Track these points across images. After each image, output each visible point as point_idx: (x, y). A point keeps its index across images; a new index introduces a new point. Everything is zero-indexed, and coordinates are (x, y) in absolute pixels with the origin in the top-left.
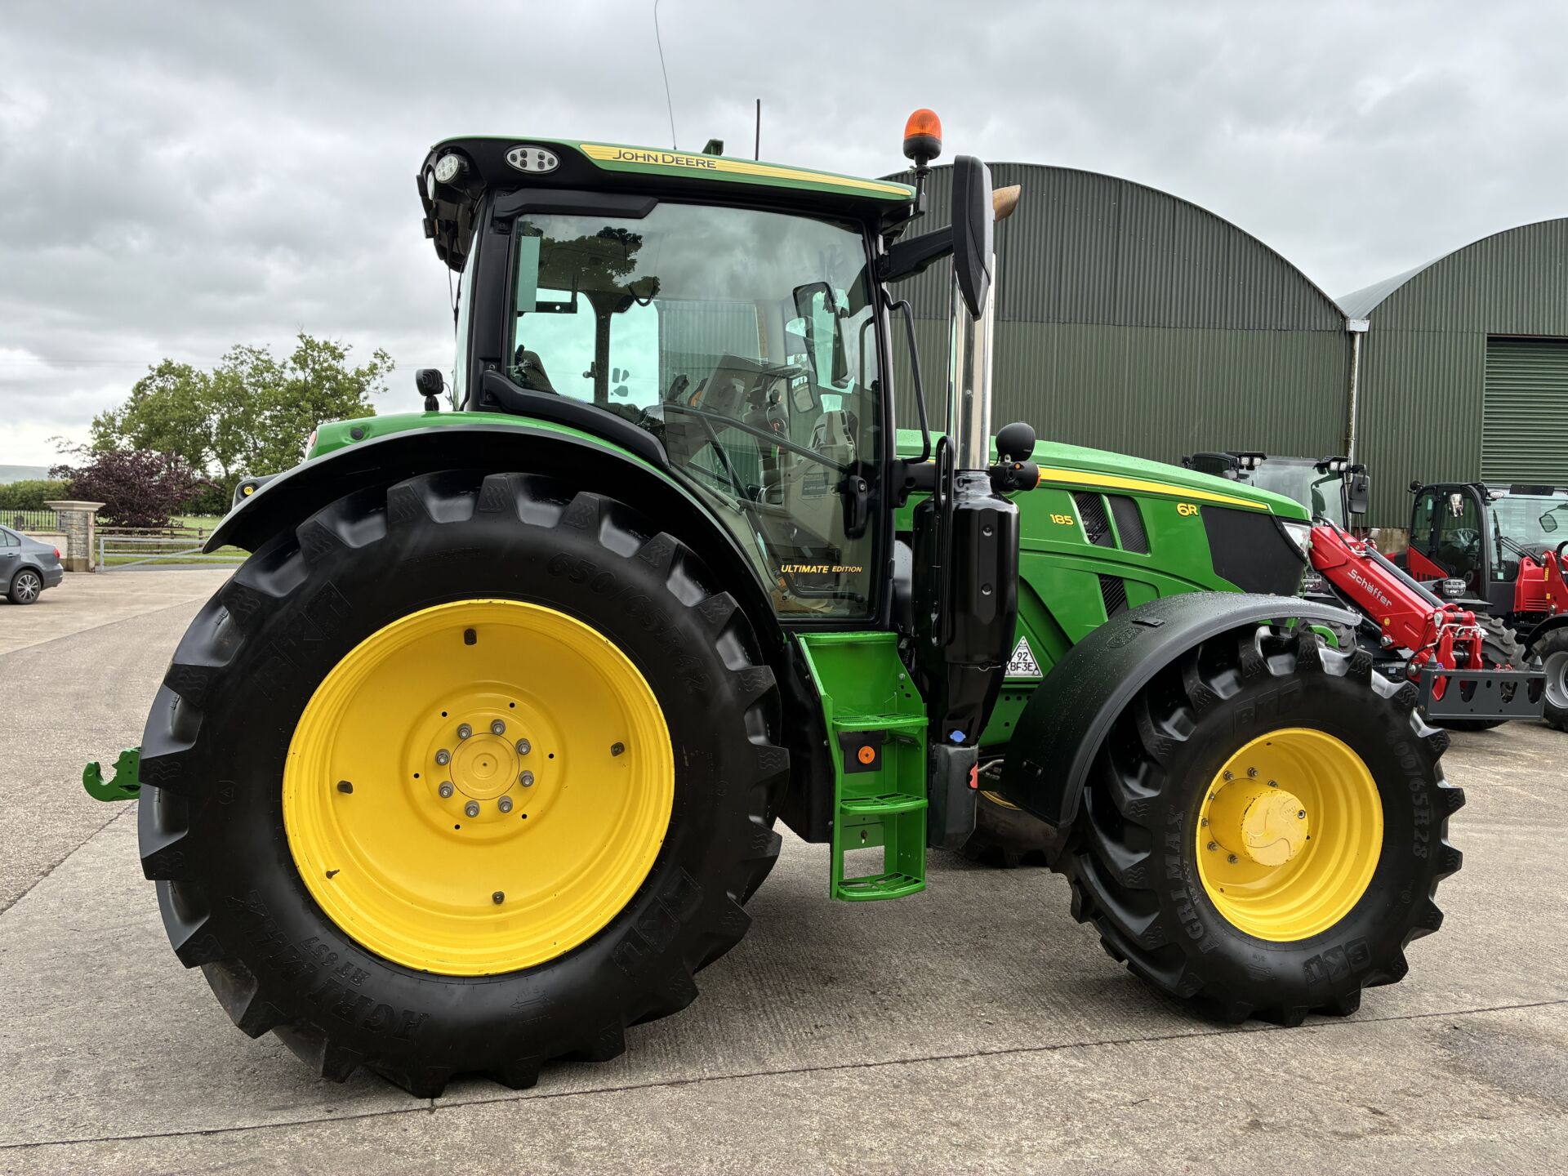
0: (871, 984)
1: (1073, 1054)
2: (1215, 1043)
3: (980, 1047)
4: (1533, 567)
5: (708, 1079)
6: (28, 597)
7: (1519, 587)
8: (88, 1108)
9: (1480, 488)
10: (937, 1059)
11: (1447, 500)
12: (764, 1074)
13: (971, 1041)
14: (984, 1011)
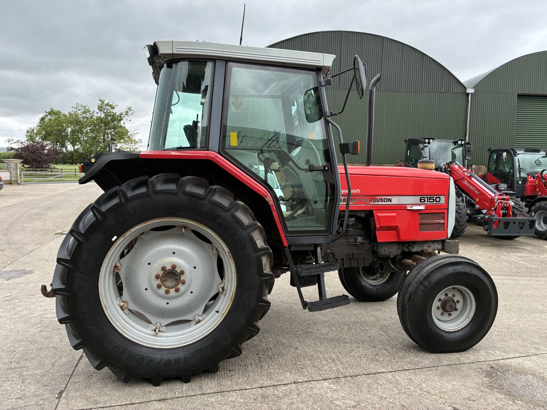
4: (532, 179)
7: (527, 187)
9: (513, 150)
11: (501, 155)
13: (292, 376)
14: (301, 362)
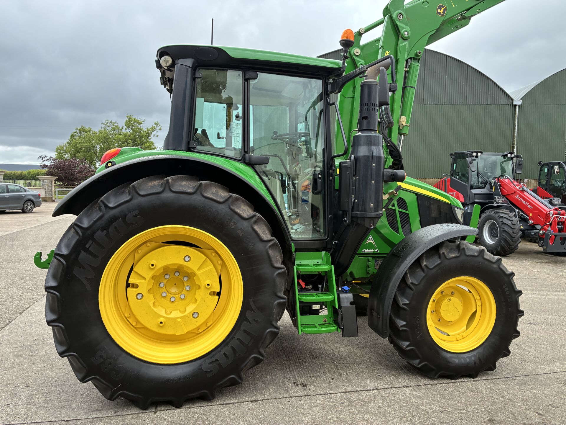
0: (332, 359)
1: (414, 390)
2: (472, 385)
3: (376, 386)
5: (266, 399)
6: (29, 211)
8: (22, 410)
10: (359, 391)
11: (552, 168)
12: (289, 397)
13: (372, 383)
14: (377, 371)
